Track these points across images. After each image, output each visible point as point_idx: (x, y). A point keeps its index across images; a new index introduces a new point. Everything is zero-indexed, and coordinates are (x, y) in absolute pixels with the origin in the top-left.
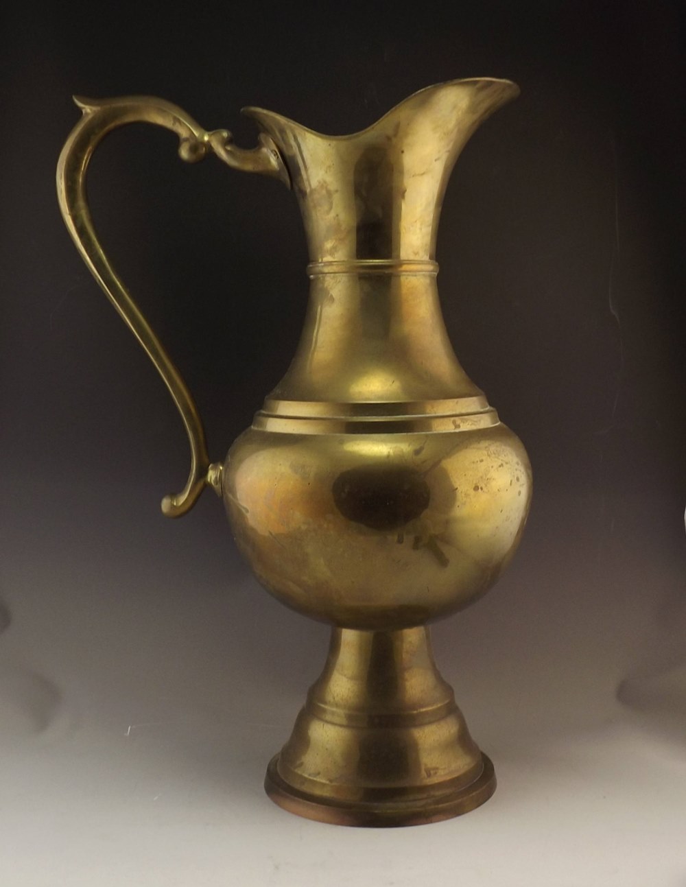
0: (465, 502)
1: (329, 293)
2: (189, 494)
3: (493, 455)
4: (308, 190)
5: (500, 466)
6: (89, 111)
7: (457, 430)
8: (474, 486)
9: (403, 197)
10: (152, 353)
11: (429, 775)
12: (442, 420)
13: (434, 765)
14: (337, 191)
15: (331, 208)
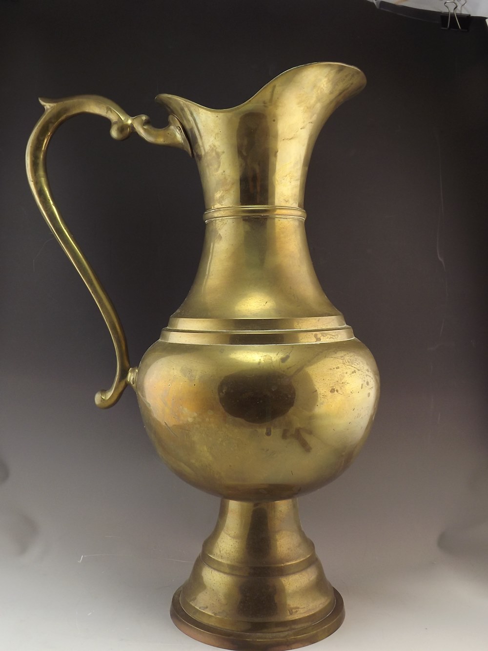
0: (323, 402)
1: (218, 233)
2: (114, 390)
3: (348, 364)
4: (203, 153)
5: (353, 373)
6: (48, 107)
7: (318, 343)
8: (331, 389)
9: (275, 155)
10: (88, 283)
11: (291, 614)
12: (305, 334)
13: (295, 606)
14: (223, 152)
15: (219, 167)
